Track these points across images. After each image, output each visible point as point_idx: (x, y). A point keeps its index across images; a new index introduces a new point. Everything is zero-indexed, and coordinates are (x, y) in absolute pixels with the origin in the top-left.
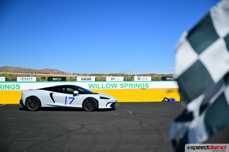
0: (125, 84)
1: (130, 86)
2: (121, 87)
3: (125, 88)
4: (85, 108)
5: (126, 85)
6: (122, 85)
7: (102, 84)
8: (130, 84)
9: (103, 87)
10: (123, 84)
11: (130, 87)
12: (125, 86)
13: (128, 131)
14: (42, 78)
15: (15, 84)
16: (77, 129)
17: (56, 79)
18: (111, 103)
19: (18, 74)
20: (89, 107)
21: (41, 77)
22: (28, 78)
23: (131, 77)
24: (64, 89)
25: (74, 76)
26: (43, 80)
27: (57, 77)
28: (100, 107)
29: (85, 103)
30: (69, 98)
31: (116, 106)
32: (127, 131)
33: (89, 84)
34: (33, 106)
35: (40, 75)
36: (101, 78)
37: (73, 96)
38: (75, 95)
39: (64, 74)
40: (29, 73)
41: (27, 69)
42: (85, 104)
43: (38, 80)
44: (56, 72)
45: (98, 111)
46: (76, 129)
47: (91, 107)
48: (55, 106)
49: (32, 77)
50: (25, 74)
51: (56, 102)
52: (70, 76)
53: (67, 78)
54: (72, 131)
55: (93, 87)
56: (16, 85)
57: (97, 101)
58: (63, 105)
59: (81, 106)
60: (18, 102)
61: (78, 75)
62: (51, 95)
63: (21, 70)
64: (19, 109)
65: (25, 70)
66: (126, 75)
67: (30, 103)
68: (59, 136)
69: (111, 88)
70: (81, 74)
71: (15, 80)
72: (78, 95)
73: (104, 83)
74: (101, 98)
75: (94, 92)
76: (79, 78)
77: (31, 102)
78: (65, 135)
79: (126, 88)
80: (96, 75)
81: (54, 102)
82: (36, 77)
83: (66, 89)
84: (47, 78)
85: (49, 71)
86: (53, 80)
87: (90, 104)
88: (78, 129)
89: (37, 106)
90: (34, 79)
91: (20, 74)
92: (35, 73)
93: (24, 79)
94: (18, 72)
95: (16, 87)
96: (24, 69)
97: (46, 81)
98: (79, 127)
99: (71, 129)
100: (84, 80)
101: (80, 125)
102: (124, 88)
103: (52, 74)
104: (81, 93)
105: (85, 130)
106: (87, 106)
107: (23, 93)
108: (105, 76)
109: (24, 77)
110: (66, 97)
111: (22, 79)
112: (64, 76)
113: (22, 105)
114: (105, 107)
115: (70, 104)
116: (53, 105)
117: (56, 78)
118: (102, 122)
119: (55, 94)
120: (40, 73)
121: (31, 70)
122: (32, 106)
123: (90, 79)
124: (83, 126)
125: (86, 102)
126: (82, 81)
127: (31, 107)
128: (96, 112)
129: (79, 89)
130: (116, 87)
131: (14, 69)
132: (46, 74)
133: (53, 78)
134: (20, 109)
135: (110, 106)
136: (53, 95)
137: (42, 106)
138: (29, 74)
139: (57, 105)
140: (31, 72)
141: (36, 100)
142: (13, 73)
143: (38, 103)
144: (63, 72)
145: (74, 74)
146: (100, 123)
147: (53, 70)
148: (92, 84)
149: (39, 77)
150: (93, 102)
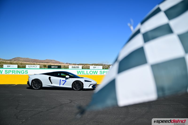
0: (103, 71)
4: (74, 88)
5: (104, 72)
6: (101, 72)
7: (87, 71)
8: (106, 71)
9: (88, 73)
10: (102, 71)
11: (106, 74)
12: (103, 73)
15: (25, 70)
17: (54, 67)
18: (93, 85)
19: (27, 63)
22: (34, 66)
23: (108, 66)
24: (59, 74)
25: (67, 65)
26: (45, 67)
27: (55, 66)
28: (84, 88)
30: (63, 81)
33: (77, 71)
36: (86, 67)
37: (66, 79)
38: (67, 78)
39: (59, 63)
40: (35, 62)
41: (33, 60)
42: (74, 85)
43: (41, 68)
44: (54, 62)
45: (83, 91)
46: (67, 103)
47: (78, 88)
48: (52, 86)
49: (36, 65)
50: (32, 63)
51: (53, 83)
52: (64, 65)
53: (61, 66)
54: (63, 104)
55: (80, 73)
57: (82, 83)
58: (58, 85)
59: (71, 87)
60: (26, 83)
61: (70, 64)
62: (50, 78)
65: (32, 60)
66: (105, 65)
67: (34, 84)
68: (54, 108)
69: (93, 74)
70: (72, 64)
71: (24, 67)
72: (69, 79)
73: (88, 71)
74: (86, 81)
75: (81, 77)
76: (70, 67)
77: (35, 83)
78: (58, 107)
79: (104, 74)
80: (83, 65)
81: (52, 84)
82: (39, 65)
83: (60, 74)
84: (47, 66)
85: (49, 61)
86: (52, 68)
87: (77, 85)
89: (40, 86)
90: (38, 66)
91: (28, 63)
92: (39, 62)
93: (31, 66)
95: (25, 72)
97: (47, 68)
98: (69, 101)
99: (63, 103)
100: (74, 68)
101: (70, 100)
102: (102, 74)
103: (51, 63)
104: (71, 77)
105: (73, 104)
107: (30, 76)
108: (89, 66)
109: (31, 65)
110: (60, 80)
111: (29, 66)
112: (60, 65)
113: (29, 85)
114: (88, 88)
115: (63, 85)
118: (86, 98)
119: (53, 78)
120: (43, 63)
121: (36, 60)
122: (36, 86)
123: (78, 67)
124: (71, 101)
125: (74, 83)
126: (72, 68)
127: (35, 87)
128: (81, 91)
129: (70, 74)
130: (96, 73)
131: (24, 60)
132: (47, 63)
133: (52, 66)
134: (27, 88)
135: (92, 87)
137: (43, 86)
138: (34, 63)
139: (53, 85)
140: (36, 61)
141: (39, 81)
142: (23, 62)
143: (40, 84)
144: (59, 62)
145: (67, 63)
146: (84, 99)
147: (52, 60)
148: (79, 71)
149: (42, 65)
150: (80, 84)
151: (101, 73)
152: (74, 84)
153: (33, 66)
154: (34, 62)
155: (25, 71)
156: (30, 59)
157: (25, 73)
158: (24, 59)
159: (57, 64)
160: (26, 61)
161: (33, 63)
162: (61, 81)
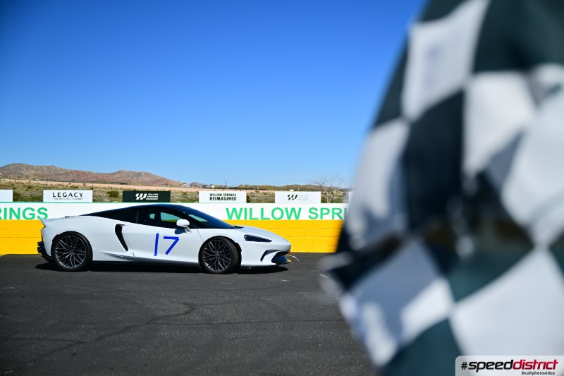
0: (322, 209)
1: (333, 214)
2: (310, 217)
3: (322, 218)
4: (207, 265)
5: (325, 211)
6: (313, 211)
7: (262, 209)
8: (333, 209)
9: (265, 217)
10: (316, 210)
11: (333, 218)
12: (322, 214)
13: (309, 321)
14: (109, 195)
15: (37, 206)
16: (176, 315)
17: (144, 197)
18: (276, 253)
19: (49, 183)
20: (217, 262)
21: (108, 193)
22: (73, 192)
23: (341, 193)
24: (152, 216)
25: (194, 190)
26: (113, 199)
28: (244, 263)
29: (206, 251)
30: (165, 238)
31: (289, 261)
32: (305, 321)
33: (227, 209)
34: (72, 258)
35: (104, 188)
37: (176, 233)
38: (180, 230)
39: (167, 185)
40: (78, 181)
41: (72, 172)
42: (206, 255)
43: (96, 199)
44: (147, 179)
45: (239, 273)
46: (174, 313)
47: (221, 263)
48: (132, 258)
49: (81, 192)
50: (67, 183)
51: (131, 248)
52: (184, 190)
53: (171, 195)
54: (162, 318)
55: (238, 217)
56: (36, 210)
57: (237, 245)
58: (149, 255)
59: (196, 260)
61: (204, 187)
62: (118, 229)
63: (56, 175)
64: (36, 267)
65: (67, 173)
67: (64, 251)
68: (127, 329)
70: (213, 187)
71: (40, 199)
72: (188, 231)
73: (268, 207)
74: (249, 238)
75: (232, 224)
76: (204, 195)
77: (66, 247)
78: (142, 327)
79: (324, 219)
80: (251, 189)
81: (127, 249)
82: (92, 191)
83: (158, 216)
84: (120, 194)
85: (128, 176)
86: (138, 198)
87: (217, 254)
88: (179, 315)
89: (82, 257)
91: (54, 183)
92: (93, 182)
93: (61, 195)
94: (48, 178)
95: (37, 214)
96: (65, 170)
97: (119, 202)
98: (183, 309)
99: (162, 313)
100: (219, 199)
101: (187, 304)
102: (319, 218)
103: (138, 184)
104: (195, 225)
105: (195, 317)
106: (211, 259)
107: (47, 223)
108: (273, 192)
109: (62, 192)
110: (158, 235)
111: (56, 195)
112: (167, 189)
113: (44, 257)
114: (257, 263)
115: (167, 253)
116: (124, 257)
117: (145, 195)
118: (245, 298)
119: (129, 228)
120: (106, 183)
121: (84, 173)
122: (69, 257)
123: (232, 197)
124: (192, 308)
125: (209, 248)
126: (212, 201)
127: (66, 262)
128: (235, 275)
130: (297, 217)
131: (40, 173)
132: (122, 184)
134: (40, 267)
136: (124, 231)
137: (95, 258)
138: (76, 184)
139: (132, 256)
140: (83, 179)
141: (79, 241)
142: (36, 182)
143: (84, 250)
144: (165, 179)
145: (194, 185)
146: (238, 301)
147: (139, 174)
148: (234, 210)
149: (102, 192)
150: (227, 248)
151: (313, 216)
152: (207, 249)
153: (68, 192)
154: (73, 181)
155: (39, 211)
156: (62, 170)
157: (38, 217)
158: (37, 169)
159: (159, 186)
160: (47, 176)
161: (72, 184)
162: (161, 238)
